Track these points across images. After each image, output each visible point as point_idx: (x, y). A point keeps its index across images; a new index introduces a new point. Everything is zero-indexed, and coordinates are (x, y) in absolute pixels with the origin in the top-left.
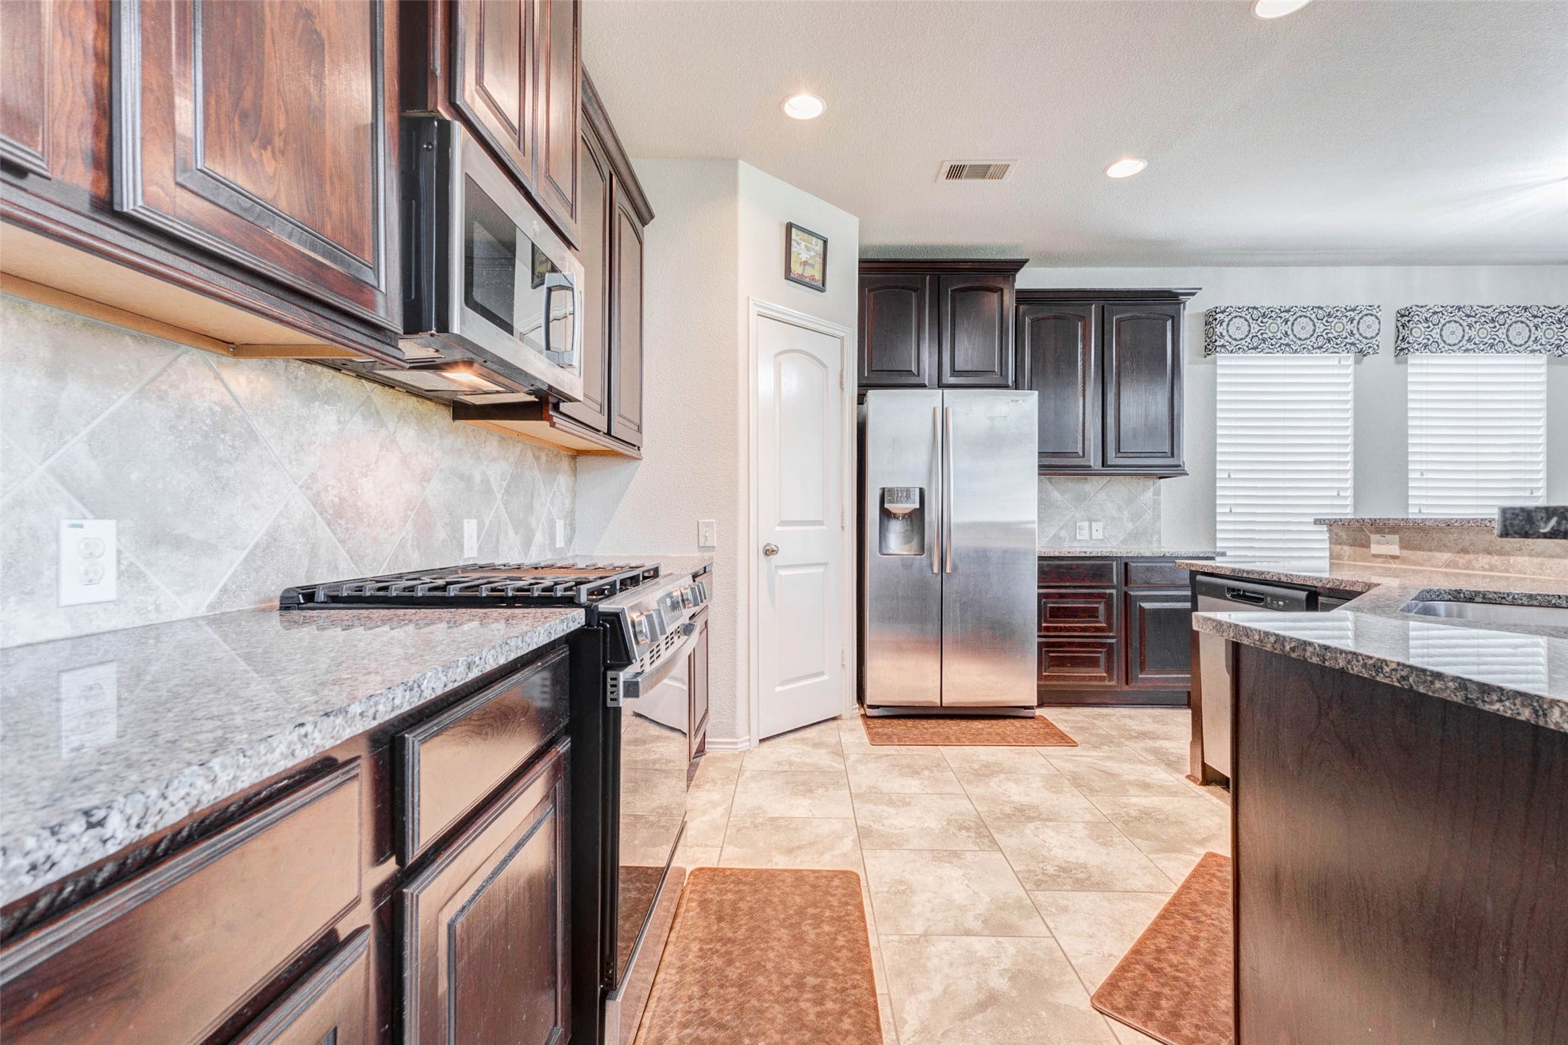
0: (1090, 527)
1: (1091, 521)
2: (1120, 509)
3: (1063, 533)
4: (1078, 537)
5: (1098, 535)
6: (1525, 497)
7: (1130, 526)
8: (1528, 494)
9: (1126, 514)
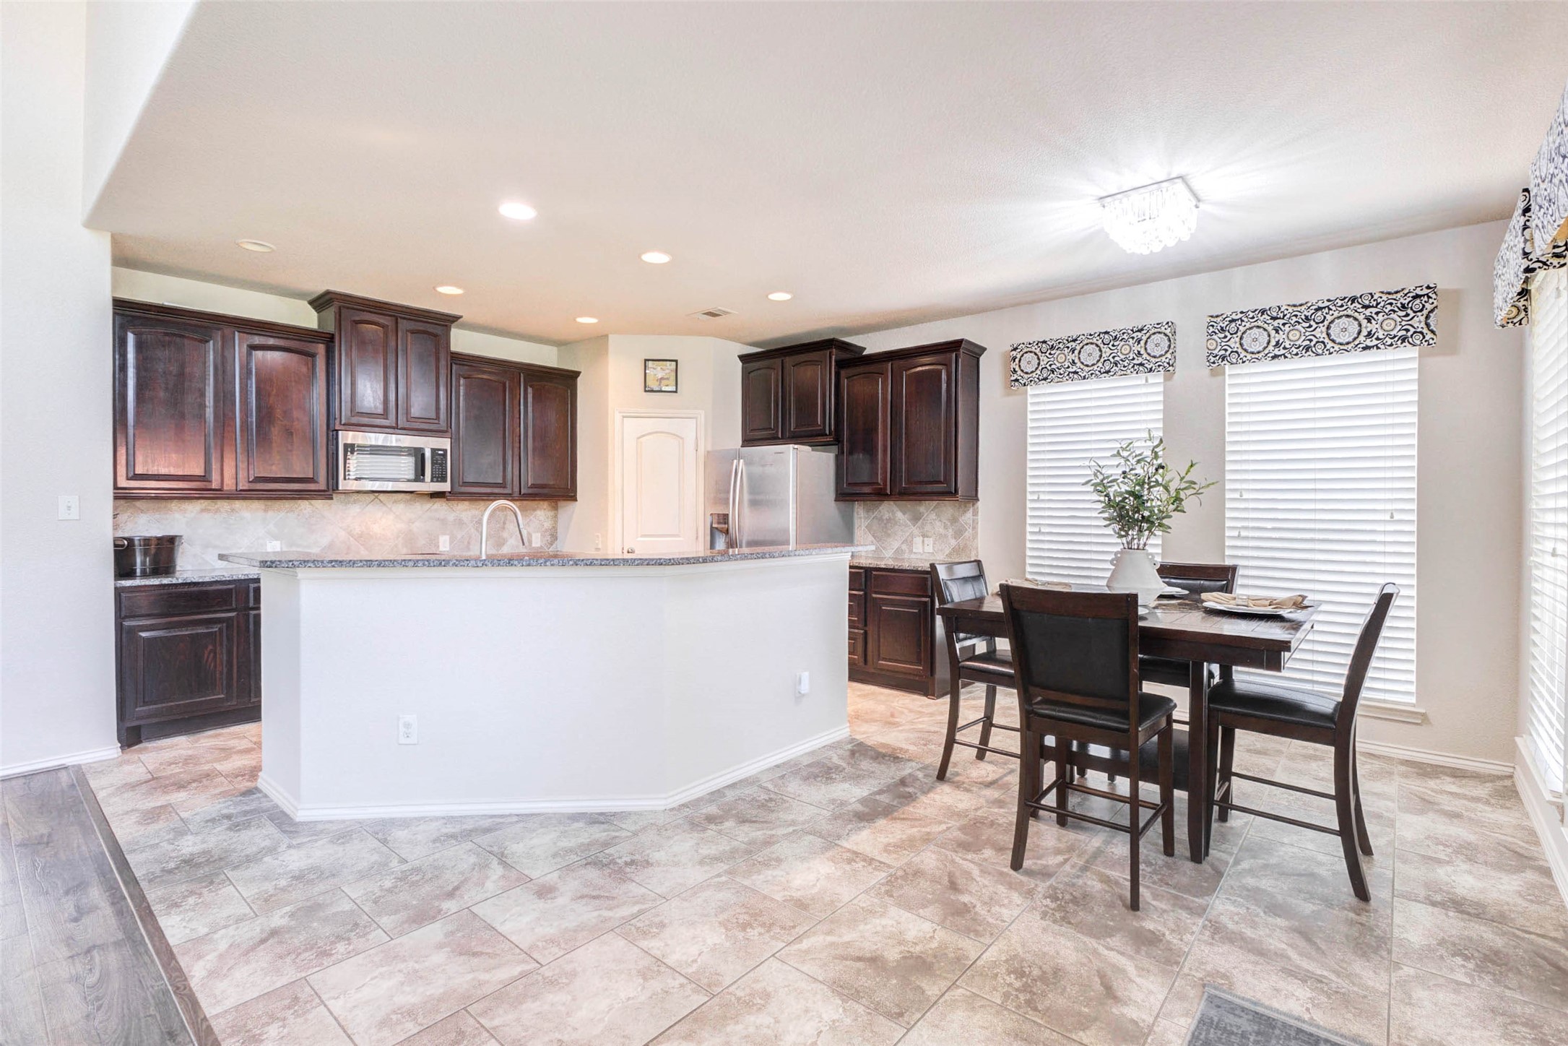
0: (923, 541)
1: (924, 536)
2: (946, 527)
3: (904, 547)
4: (914, 550)
5: (929, 549)
6: (1385, 521)
7: (953, 542)
8: (1388, 517)
9: (950, 532)
